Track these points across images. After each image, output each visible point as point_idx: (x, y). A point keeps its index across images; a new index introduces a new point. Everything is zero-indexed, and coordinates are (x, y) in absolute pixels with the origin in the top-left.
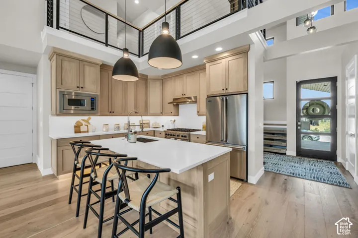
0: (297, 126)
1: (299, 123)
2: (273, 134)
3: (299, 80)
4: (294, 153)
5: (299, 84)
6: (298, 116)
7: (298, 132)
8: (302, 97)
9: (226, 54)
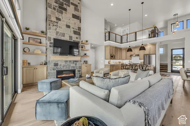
0: (171, 63)
1: (172, 62)
2: (163, 66)
3: (172, 49)
4: (170, 72)
5: (172, 50)
6: (172, 60)
7: (172, 65)
8: (173, 54)
9: (150, 45)
